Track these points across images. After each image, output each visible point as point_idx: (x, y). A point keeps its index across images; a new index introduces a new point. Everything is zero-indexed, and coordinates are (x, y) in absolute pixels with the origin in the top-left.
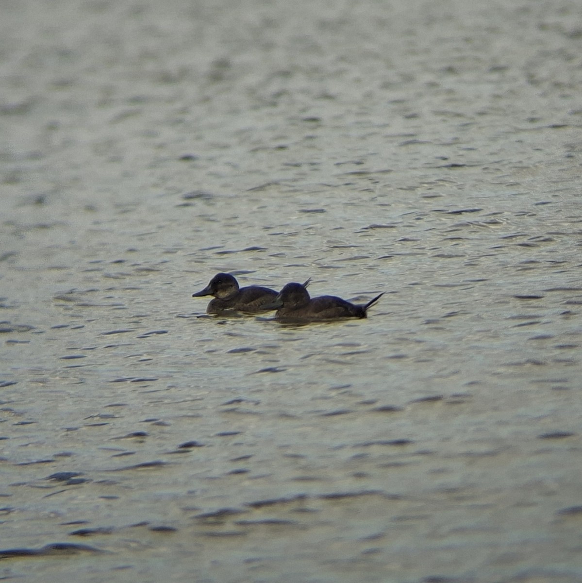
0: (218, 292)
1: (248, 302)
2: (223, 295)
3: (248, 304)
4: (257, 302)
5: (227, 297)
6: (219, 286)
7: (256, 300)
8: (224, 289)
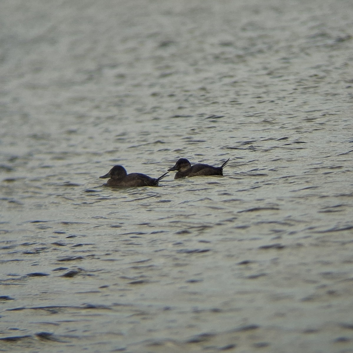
0: (181, 169)
1: (196, 172)
2: (183, 170)
3: (196, 173)
4: (201, 171)
5: (185, 171)
6: (182, 165)
7: (200, 171)
8: (184, 167)
